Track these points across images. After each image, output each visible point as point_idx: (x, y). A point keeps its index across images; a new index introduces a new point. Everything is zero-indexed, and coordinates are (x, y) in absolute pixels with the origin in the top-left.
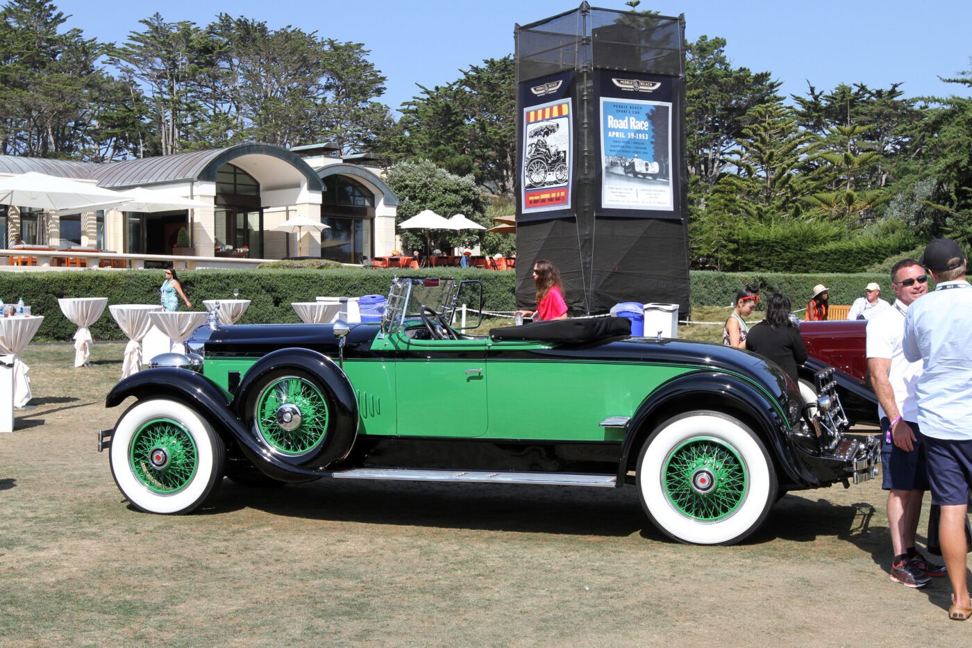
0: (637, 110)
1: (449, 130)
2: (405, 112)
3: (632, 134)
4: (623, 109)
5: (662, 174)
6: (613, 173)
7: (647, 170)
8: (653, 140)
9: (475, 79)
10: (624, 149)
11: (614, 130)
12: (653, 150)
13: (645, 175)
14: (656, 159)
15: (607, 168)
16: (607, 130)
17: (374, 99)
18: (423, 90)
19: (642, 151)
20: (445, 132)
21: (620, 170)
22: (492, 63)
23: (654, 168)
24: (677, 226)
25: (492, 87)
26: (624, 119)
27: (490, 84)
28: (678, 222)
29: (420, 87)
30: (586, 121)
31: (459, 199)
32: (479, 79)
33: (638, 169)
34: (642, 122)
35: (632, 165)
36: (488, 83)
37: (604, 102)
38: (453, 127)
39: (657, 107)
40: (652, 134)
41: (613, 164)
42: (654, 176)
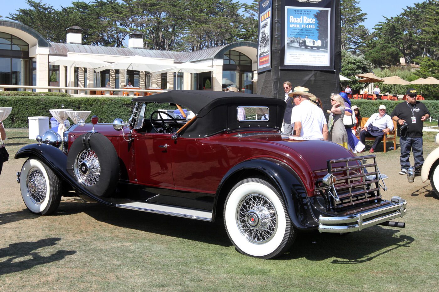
0: (308, 13)
1: (394, 37)
2: (376, 29)
3: (305, 26)
4: (300, 12)
5: (324, 46)
6: (292, 46)
7: (314, 44)
8: (318, 28)
9: (409, 13)
10: (299, 33)
11: (294, 23)
12: (318, 34)
13: (312, 47)
14: (319, 38)
15: (288, 44)
16: (289, 23)
17: (360, 24)
18: (386, 19)
19: (311, 34)
20: (392, 38)
21: (297, 45)
22: (417, 5)
23: (319, 43)
24: (332, 75)
25: (417, 16)
26: (299, 17)
27: (416, 15)
28: (333, 72)
29: (384, 17)
30: (276, 19)
31: (355, 67)
32: (410, 12)
33: (308, 44)
34: (311, 19)
35: (304, 42)
36: (414, 14)
37: (288, 9)
38: (396, 35)
39: (321, 11)
40: (318, 25)
41: (292, 42)
42: (318, 48)
